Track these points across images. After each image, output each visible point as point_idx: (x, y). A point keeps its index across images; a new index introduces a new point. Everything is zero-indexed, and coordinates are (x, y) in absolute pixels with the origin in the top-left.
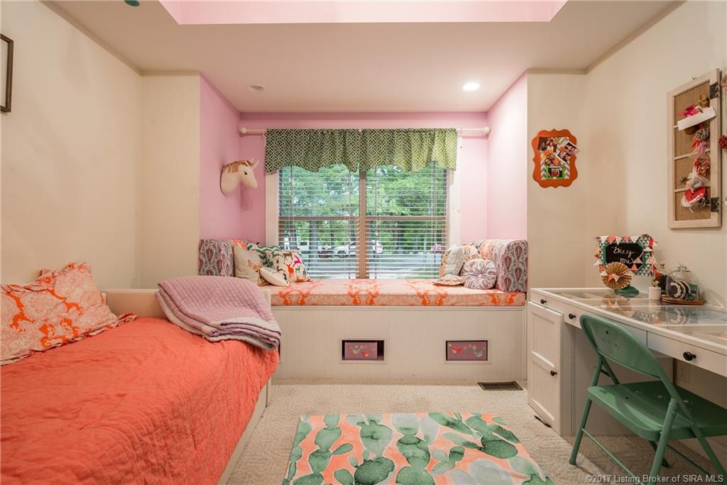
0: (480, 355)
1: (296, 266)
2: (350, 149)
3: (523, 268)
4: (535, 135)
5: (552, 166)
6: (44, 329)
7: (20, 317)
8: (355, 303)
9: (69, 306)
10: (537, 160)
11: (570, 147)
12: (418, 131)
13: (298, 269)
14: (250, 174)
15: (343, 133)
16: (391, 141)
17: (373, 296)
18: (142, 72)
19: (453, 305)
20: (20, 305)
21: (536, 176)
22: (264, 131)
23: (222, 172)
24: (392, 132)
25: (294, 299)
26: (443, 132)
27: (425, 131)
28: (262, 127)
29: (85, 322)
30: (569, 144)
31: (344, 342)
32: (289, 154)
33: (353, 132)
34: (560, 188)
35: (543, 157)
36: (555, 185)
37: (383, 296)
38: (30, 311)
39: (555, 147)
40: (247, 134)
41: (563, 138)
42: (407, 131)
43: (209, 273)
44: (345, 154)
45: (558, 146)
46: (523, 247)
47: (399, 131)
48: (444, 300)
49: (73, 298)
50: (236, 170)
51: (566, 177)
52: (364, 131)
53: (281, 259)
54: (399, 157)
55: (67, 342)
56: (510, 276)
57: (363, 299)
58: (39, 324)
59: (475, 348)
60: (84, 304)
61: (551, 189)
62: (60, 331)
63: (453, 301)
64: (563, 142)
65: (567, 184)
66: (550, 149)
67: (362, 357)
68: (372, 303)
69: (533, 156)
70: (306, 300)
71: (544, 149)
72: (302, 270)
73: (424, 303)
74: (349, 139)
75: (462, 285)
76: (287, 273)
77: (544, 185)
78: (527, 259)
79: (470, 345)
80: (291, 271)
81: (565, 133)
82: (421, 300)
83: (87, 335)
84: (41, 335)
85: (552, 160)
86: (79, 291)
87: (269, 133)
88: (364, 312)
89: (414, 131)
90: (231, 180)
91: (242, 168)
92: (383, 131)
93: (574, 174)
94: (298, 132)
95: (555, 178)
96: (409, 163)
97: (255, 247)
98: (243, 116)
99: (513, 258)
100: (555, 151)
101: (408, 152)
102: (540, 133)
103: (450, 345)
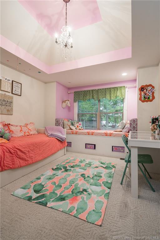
0: (122, 151)
1: (79, 126)
2: (94, 95)
3: (135, 127)
4: (140, 87)
5: (145, 96)
6: (25, 133)
7: (21, 130)
8: (89, 134)
9: (29, 130)
10: (140, 94)
11: (152, 90)
12: (113, 88)
13: (80, 126)
14: (68, 103)
15: (93, 90)
16: (106, 91)
17: (93, 133)
18: (46, 83)
19: (114, 136)
20: (21, 128)
21: (140, 99)
22: (74, 92)
23: (62, 103)
24: (106, 89)
25: (74, 133)
26: (121, 87)
27: (116, 88)
28: (73, 91)
29: (31, 133)
30: (151, 89)
31: (86, 144)
32: (79, 97)
33: (95, 90)
34: (149, 102)
35: (143, 93)
36: (147, 101)
37: (95, 133)
38: (23, 130)
39: (147, 90)
40: (70, 93)
41: (149, 87)
42: (110, 88)
43: (57, 126)
44: (93, 96)
45: (148, 90)
46: (135, 120)
47: (108, 88)
48: (112, 135)
49: (30, 128)
50: (65, 102)
51: (151, 99)
52: (98, 89)
53: (76, 124)
54: (108, 96)
55: (28, 135)
56: (131, 129)
57: (91, 133)
58: (24, 132)
59: (121, 149)
60: (32, 130)
61: (145, 103)
62: (27, 133)
63: (114, 135)
64: (149, 88)
65: (151, 101)
66: (145, 91)
67: (90, 148)
68: (92, 135)
69: (139, 93)
70: (77, 133)
71: (143, 91)
72: (81, 127)
73: (106, 135)
74: (94, 92)
75: (121, 132)
76: (77, 127)
77: (143, 101)
78: (137, 124)
79: (119, 148)
80: (78, 127)
81: (150, 85)
82: (105, 134)
83: (31, 135)
84: (24, 134)
85: (146, 94)
86: (31, 127)
87: (75, 92)
88: (90, 136)
89: (112, 88)
90: (64, 105)
91: (67, 102)
92: (103, 89)
93: (153, 98)
94: (81, 91)
95: (146, 99)
96: (110, 97)
97: (70, 121)
98: (69, 89)
99: (132, 124)
100: (147, 91)
101: (110, 94)
102: (142, 86)
103: (113, 147)
